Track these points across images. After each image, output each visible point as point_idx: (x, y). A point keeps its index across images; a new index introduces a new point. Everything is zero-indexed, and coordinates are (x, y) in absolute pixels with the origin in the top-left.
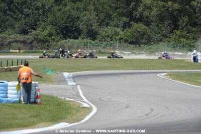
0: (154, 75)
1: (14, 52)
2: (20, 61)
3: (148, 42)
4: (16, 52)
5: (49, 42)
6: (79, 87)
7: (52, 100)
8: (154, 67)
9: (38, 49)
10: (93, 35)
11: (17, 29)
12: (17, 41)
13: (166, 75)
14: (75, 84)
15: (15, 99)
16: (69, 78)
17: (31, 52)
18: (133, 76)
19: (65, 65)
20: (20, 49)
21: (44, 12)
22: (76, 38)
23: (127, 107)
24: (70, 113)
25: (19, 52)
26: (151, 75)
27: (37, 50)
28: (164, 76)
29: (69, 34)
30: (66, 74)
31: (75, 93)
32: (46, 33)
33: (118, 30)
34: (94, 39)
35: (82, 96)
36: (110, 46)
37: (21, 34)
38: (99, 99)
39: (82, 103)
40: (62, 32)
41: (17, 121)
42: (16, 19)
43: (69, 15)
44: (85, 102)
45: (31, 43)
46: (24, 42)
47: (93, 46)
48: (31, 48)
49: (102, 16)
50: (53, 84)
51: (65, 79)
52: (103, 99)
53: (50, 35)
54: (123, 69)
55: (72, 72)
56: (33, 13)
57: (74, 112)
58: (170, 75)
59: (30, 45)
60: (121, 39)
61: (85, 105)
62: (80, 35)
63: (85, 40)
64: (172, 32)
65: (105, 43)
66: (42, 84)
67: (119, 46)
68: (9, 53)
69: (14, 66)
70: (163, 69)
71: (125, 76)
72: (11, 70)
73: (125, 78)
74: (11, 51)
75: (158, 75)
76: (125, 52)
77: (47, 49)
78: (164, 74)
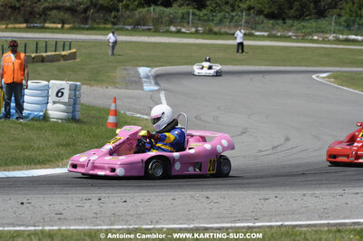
0: (305, 75)
1: (52, 28)
2: (60, 44)
3: (300, 16)
4: (57, 28)
5: (118, 11)
6: (162, 95)
8: (307, 62)
9: (97, 23)
12: (58, 8)
13: (328, 77)
14: (156, 88)
15: (36, 113)
16: (148, 77)
17: (83, 29)
18: (266, 76)
19: (143, 53)
20: (63, 23)
22: (167, 5)
23: (243, 133)
25: (62, 27)
26: (300, 77)
27: (95, 26)
28: (324, 78)
30: (143, 71)
34: (201, 6)
36: (230, 22)
38: (196, 117)
45: (85, 11)
46: (71, 10)
47: (199, 20)
48: (85, 20)
50: (116, 88)
51: (140, 78)
52: (202, 117)
54: (250, 64)
55: (156, 67)
58: (336, 77)
59: (82, 15)
60: (250, 8)
63: (184, 10)
65: (220, 15)
66: (95, 88)
67: (246, 22)
68: (43, 29)
69: (49, 54)
70: (323, 65)
71: (252, 76)
72: (43, 60)
73: (251, 79)
74: (46, 25)
75: (314, 76)
76: (257, 33)
77: (114, 24)
78: (325, 75)
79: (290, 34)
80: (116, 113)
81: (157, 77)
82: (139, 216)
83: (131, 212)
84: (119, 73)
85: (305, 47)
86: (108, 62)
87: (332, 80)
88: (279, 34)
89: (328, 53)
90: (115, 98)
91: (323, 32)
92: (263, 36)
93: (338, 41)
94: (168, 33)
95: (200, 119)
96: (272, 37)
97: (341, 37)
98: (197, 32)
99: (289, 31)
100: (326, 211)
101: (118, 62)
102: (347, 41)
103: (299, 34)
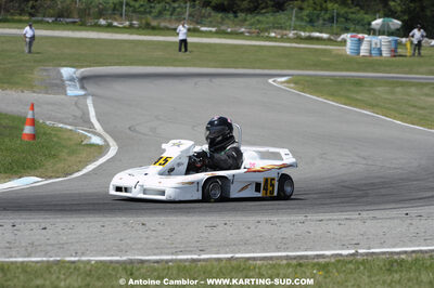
0: (259, 79)
6: (89, 102)
8: (263, 63)
9: (11, 14)
13: (287, 82)
14: (82, 93)
16: (72, 79)
18: (214, 80)
19: (67, 51)
26: (253, 81)
27: (9, 17)
28: (282, 83)
30: (66, 72)
31: (79, 113)
35: (94, 120)
36: (171, 15)
38: (130, 128)
39: (89, 135)
44: (96, 134)
47: (134, 12)
50: (34, 92)
51: (63, 81)
52: (137, 128)
54: (194, 65)
55: (82, 67)
58: (296, 82)
61: (95, 140)
65: (159, 7)
66: (8, 92)
67: (190, 15)
70: (282, 68)
71: (196, 80)
73: (196, 84)
75: (270, 81)
76: (203, 29)
77: (32, 15)
78: (283, 79)
79: (243, 30)
80: (33, 122)
81: (84, 80)
82: (62, 246)
83: (52, 242)
84: (38, 74)
85: (260, 46)
86: (25, 61)
87: (292, 85)
88: (229, 30)
89: (287, 53)
90: (33, 105)
91: (281, 28)
92: (211, 32)
93: (299, 39)
94: (97, 27)
95: (135, 131)
96: (221, 33)
97: (303, 34)
98: (131, 26)
99: (241, 26)
100: (284, 241)
101: (35, 61)
102: (310, 39)
103: (254, 30)
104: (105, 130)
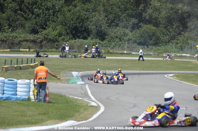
0: (161, 75)
1: (24, 51)
2: (30, 60)
3: (156, 44)
4: (26, 51)
5: (59, 42)
6: (87, 86)
7: (61, 98)
8: (161, 68)
9: (48, 48)
10: (102, 36)
11: (27, 29)
12: (27, 41)
13: (173, 76)
14: (83, 83)
15: (24, 97)
18: (140, 76)
19: (74, 64)
20: (30, 49)
21: (54, 12)
22: (85, 38)
23: (134, 106)
24: (78, 111)
25: (29, 51)
26: (158, 76)
27: (47, 50)
28: (171, 77)
29: (79, 35)
30: (75, 73)
31: (83, 92)
32: (56, 33)
33: (127, 31)
34: (103, 39)
35: (90, 95)
36: (119, 47)
37: (31, 33)
38: (107, 98)
39: (90, 102)
40: (71, 32)
41: (25, 119)
42: (26, 19)
43: (79, 16)
44: (92, 101)
45: (41, 42)
46: (34, 42)
47: (102, 46)
48: (41, 47)
49: (111, 17)
50: (62, 83)
53: (60, 35)
54: (131, 70)
55: (81, 71)
56: (43, 13)
57: (82, 110)
58: (178, 76)
59: (39, 45)
60: (129, 40)
61: (93, 104)
62: (89, 35)
63: (94, 41)
64: (180, 34)
65: (113, 44)
66: (51, 83)
67: (127, 47)
68: (19, 52)
69: (24, 65)
70: (170, 70)
71: (133, 76)
72: (20, 68)
74: (21, 50)
75: (166, 76)
76: (133, 53)
77: (57, 49)
78: (171, 75)
79: (151, 53)
81: (83, 77)
84: (62, 75)
85: (159, 60)
86: (55, 69)
87: (176, 78)
88: (145, 53)
89: (172, 63)
91: (168, 52)
92: (137, 54)
93: (177, 57)
95: (109, 99)
97: (178, 55)
98: (101, 52)
101: (60, 69)
102: (181, 57)
103: (156, 53)
104: (96, 99)
